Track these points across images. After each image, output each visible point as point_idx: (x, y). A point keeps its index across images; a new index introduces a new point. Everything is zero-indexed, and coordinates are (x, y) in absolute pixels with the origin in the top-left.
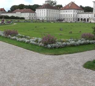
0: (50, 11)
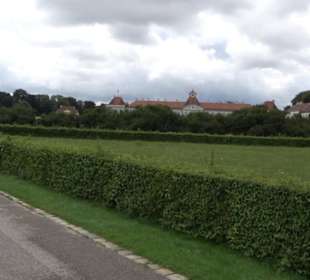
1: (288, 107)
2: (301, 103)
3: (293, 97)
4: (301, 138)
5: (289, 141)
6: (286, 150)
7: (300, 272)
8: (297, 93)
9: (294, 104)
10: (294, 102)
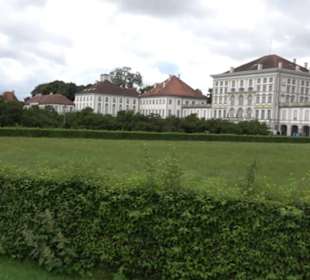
0: (114, 101)
1: (28, 98)
2: (40, 95)
3: (33, 89)
4: (37, 128)
5: (26, 131)
6: (22, 140)
7: (14, 256)
8: (37, 85)
9: (34, 95)
10: (34, 93)
